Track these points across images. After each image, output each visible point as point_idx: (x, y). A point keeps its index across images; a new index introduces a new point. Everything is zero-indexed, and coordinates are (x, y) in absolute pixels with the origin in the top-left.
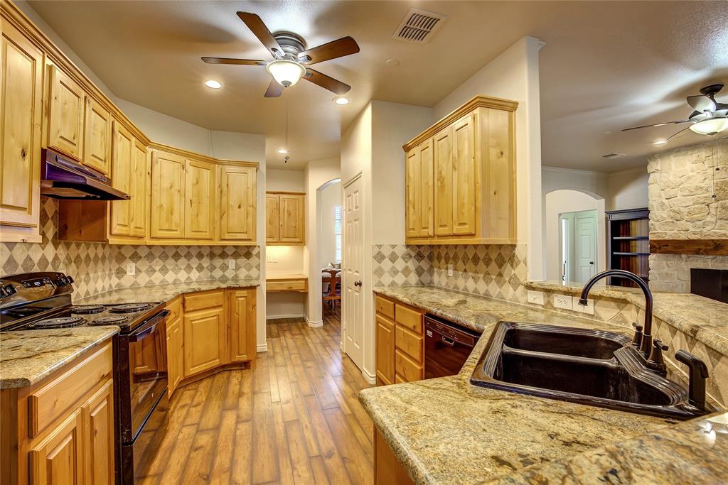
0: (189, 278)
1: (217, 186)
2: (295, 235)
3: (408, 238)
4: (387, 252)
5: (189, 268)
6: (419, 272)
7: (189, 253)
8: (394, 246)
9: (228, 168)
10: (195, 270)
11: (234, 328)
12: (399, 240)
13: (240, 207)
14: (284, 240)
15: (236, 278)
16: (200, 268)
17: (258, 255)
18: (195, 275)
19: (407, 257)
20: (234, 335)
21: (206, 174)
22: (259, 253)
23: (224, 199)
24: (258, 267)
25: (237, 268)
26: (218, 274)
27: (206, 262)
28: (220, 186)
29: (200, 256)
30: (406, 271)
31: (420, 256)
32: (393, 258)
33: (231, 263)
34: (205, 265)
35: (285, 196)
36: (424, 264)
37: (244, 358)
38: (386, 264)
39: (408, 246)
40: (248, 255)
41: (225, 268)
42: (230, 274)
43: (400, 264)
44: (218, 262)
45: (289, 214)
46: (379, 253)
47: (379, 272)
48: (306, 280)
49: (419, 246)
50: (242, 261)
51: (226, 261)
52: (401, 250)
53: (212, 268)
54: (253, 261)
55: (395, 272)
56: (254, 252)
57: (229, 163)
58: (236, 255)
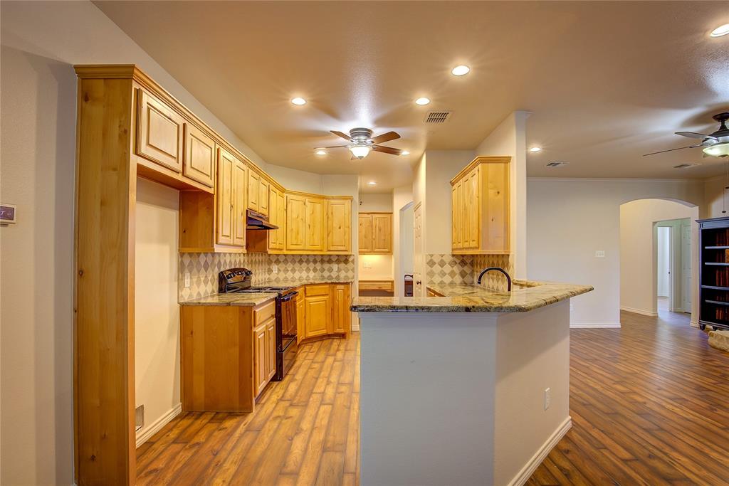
0: (308, 276)
1: (325, 214)
2: (385, 248)
3: (453, 250)
4: (437, 260)
5: (308, 270)
6: (463, 275)
7: (308, 259)
8: (442, 256)
9: (332, 201)
10: (312, 271)
11: (336, 310)
12: (448, 252)
13: (340, 228)
14: (376, 250)
15: (338, 277)
16: (315, 270)
17: (353, 261)
18: (312, 274)
19: (453, 264)
20: (336, 314)
21: (318, 206)
22: (354, 260)
23: (330, 222)
24: (353, 270)
25: (339, 270)
26: (326, 274)
27: (318, 266)
28: (327, 214)
29: (315, 262)
30: (452, 274)
31: (463, 263)
32: (442, 264)
33: (335, 267)
34: (318, 268)
35: (375, 216)
36: (467, 269)
37: (341, 331)
38: (437, 268)
39: (453, 255)
40: (346, 261)
41: (331, 270)
42: (334, 274)
43: (447, 269)
44: (326, 266)
45: (380, 230)
46: (431, 260)
47: (431, 274)
48: (392, 282)
49: (463, 256)
50: (342, 265)
51: (331, 265)
52: (448, 259)
53: (323, 270)
54: (350, 266)
55: (444, 274)
56: (350, 259)
57: (333, 198)
58: (338, 261)
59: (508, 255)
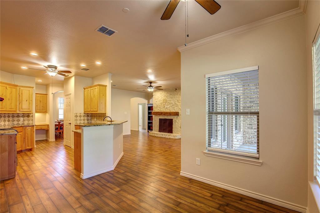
0: (5, 124)
1: (18, 93)
2: (44, 110)
3: (84, 111)
4: (78, 115)
5: (5, 121)
6: (88, 120)
7: (5, 116)
8: (80, 113)
9: (22, 88)
10: (7, 122)
11: (26, 138)
12: (82, 112)
13: (27, 101)
14: (38, 111)
15: (23, 124)
16: (9, 121)
17: (32, 116)
18: (7, 123)
19: (84, 116)
20: (26, 141)
21: (14, 90)
22: (33, 115)
23: (20, 98)
24: (32, 120)
25: (24, 120)
26: (16, 123)
27: (11, 119)
28: (19, 94)
29: (9, 117)
30: (84, 120)
31: (88, 116)
32: (80, 116)
33: (22, 119)
34: (11, 120)
35: (38, 95)
36: (89, 118)
37: (30, 147)
38: (78, 118)
39: (84, 113)
40: (28, 116)
41: (19, 121)
42: (21, 123)
43: (82, 118)
44: (16, 119)
45: (40, 102)
46: (76, 115)
47: (76, 120)
48: (48, 125)
49: (88, 113)
50: (26, 118)
51: (19, 118)
52: (83, 114)
53: (14, 121)
54: (30, 118)
55: (81, 120)
56: (31, 115)
57: (22, 87)
58: (23, 116)
59: (106, 113)
